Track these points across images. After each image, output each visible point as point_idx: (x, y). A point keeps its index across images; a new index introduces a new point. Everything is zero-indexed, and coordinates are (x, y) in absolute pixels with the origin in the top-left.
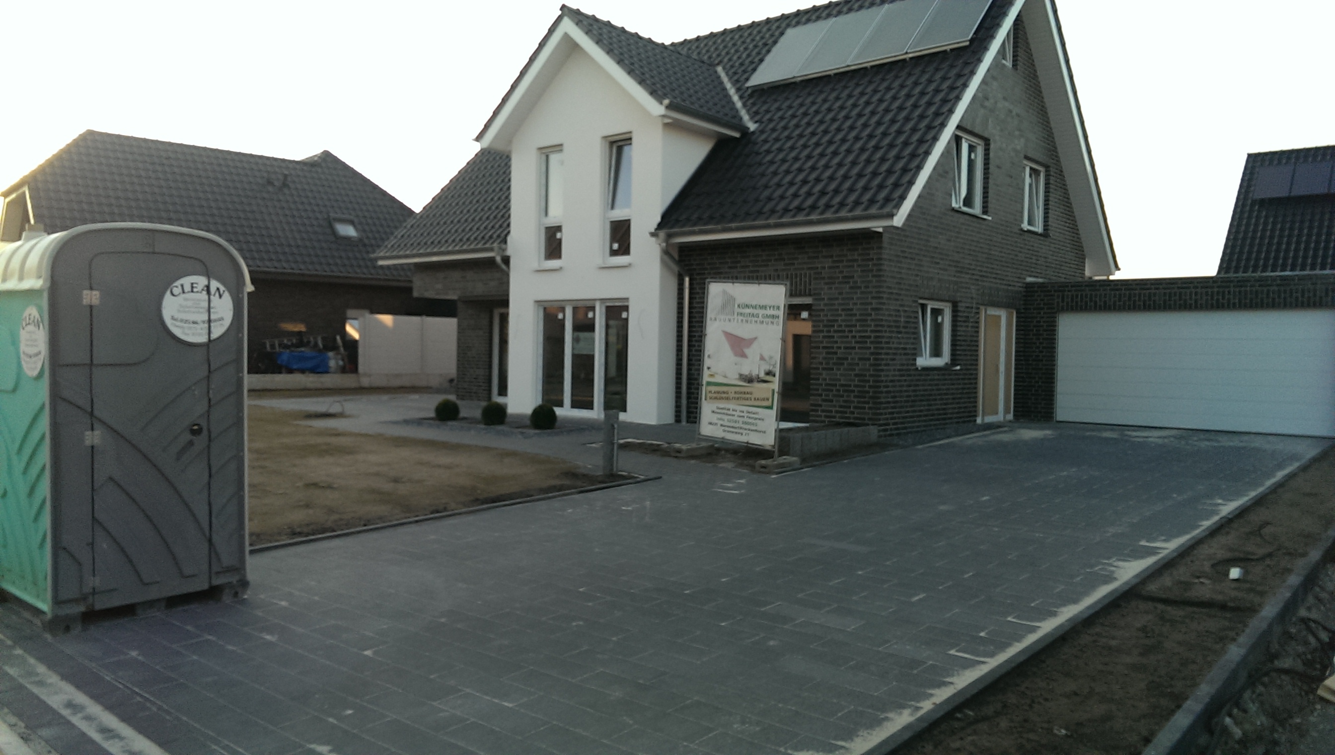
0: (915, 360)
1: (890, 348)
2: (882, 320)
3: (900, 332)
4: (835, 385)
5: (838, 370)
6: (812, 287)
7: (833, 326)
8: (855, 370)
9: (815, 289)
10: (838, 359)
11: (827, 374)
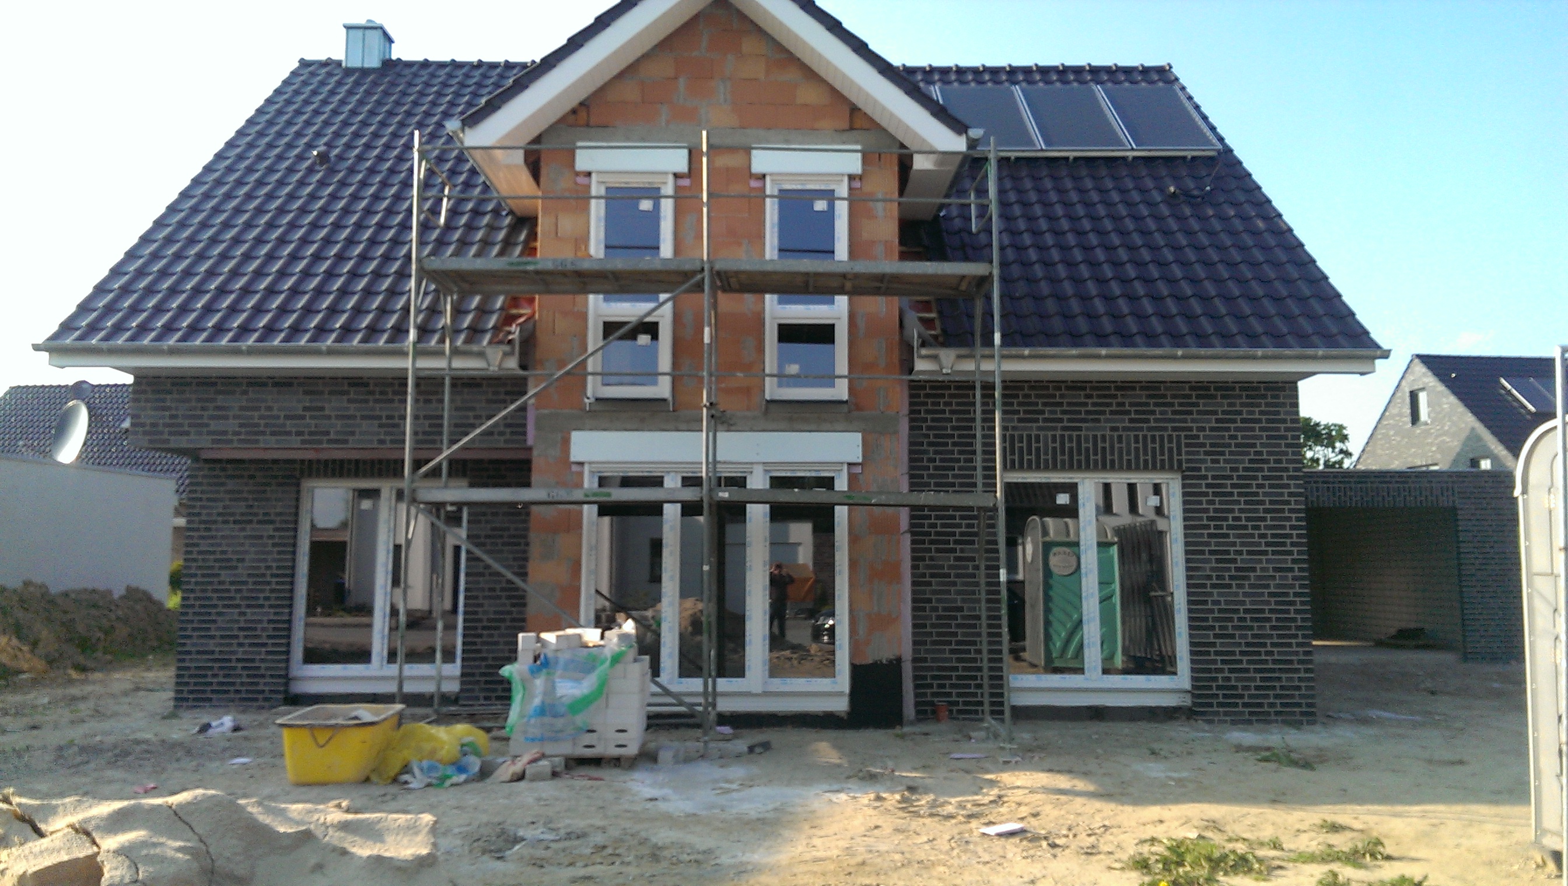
4: (1237, 611)
5: (1239, 586)
6: (1184, 457)
7: (1226, 519)
8: (1268, 586)
9: (1188, 461)
10: (1237, 569)
11: (1220, 594)
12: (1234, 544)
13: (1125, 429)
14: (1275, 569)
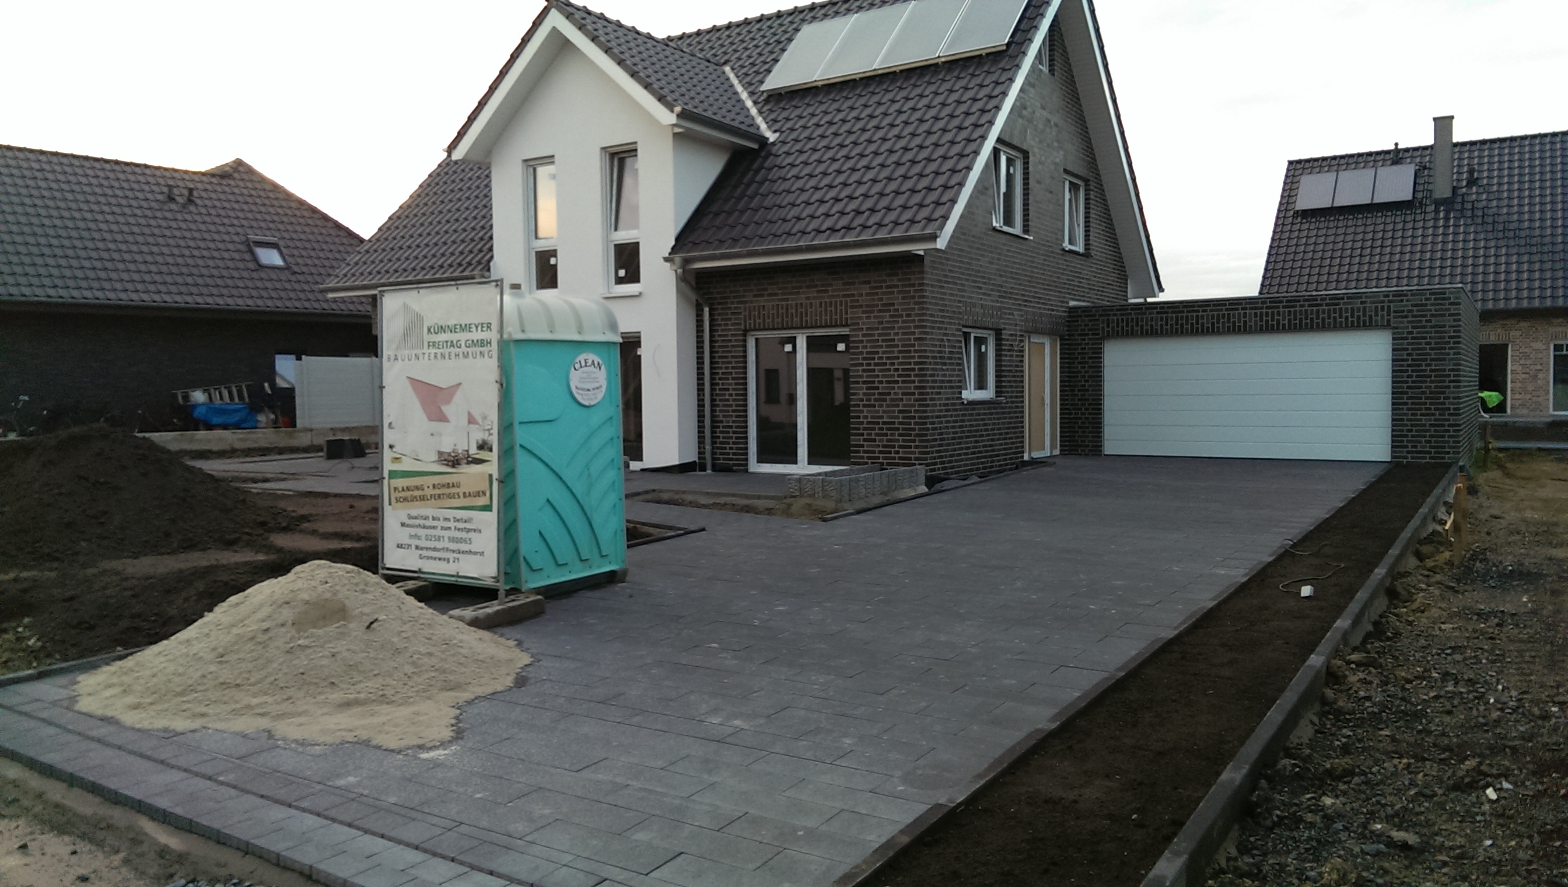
0: (960, 393)
1: (935, 381)
2: (925, 351)
3: (945, 364)
4: (878, 423)
5: (881, 406)
6: (849, 316)
7: (874, 359)
8: (898, 406)
9: (852, 318)
10: (879, 394)
11: (868, 412)
12: (878, 376)
13: (815, 298)
14: (904, 394)
